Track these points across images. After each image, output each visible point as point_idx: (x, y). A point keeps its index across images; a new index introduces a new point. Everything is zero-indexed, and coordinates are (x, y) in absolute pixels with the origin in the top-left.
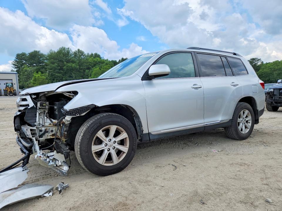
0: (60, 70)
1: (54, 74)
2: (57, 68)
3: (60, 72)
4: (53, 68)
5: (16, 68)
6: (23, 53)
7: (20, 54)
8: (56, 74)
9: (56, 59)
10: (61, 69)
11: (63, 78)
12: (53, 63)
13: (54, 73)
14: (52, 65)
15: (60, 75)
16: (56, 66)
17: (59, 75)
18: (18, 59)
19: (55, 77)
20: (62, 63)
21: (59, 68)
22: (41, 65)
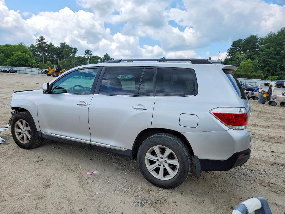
0: (275, 55)
1: (267, 60)
2: (273, 53)
3: (276, 57)
4: (267, 53)
5: (229, 56)
6: (239, 40)
7: (237, 41)
8: (270, 60)
9: (274, 42)
10: (278, 53)
11: (277, 64)
12: (268, 47)
13: (267, 58)
14: (267, 50)
15: (275, 60)
16: (272, 50)
17: (272, 61)
18: (234, 47)
19: (268, 64)
20: (280, 47)
21: (275, 52)
22: (254, 51)
